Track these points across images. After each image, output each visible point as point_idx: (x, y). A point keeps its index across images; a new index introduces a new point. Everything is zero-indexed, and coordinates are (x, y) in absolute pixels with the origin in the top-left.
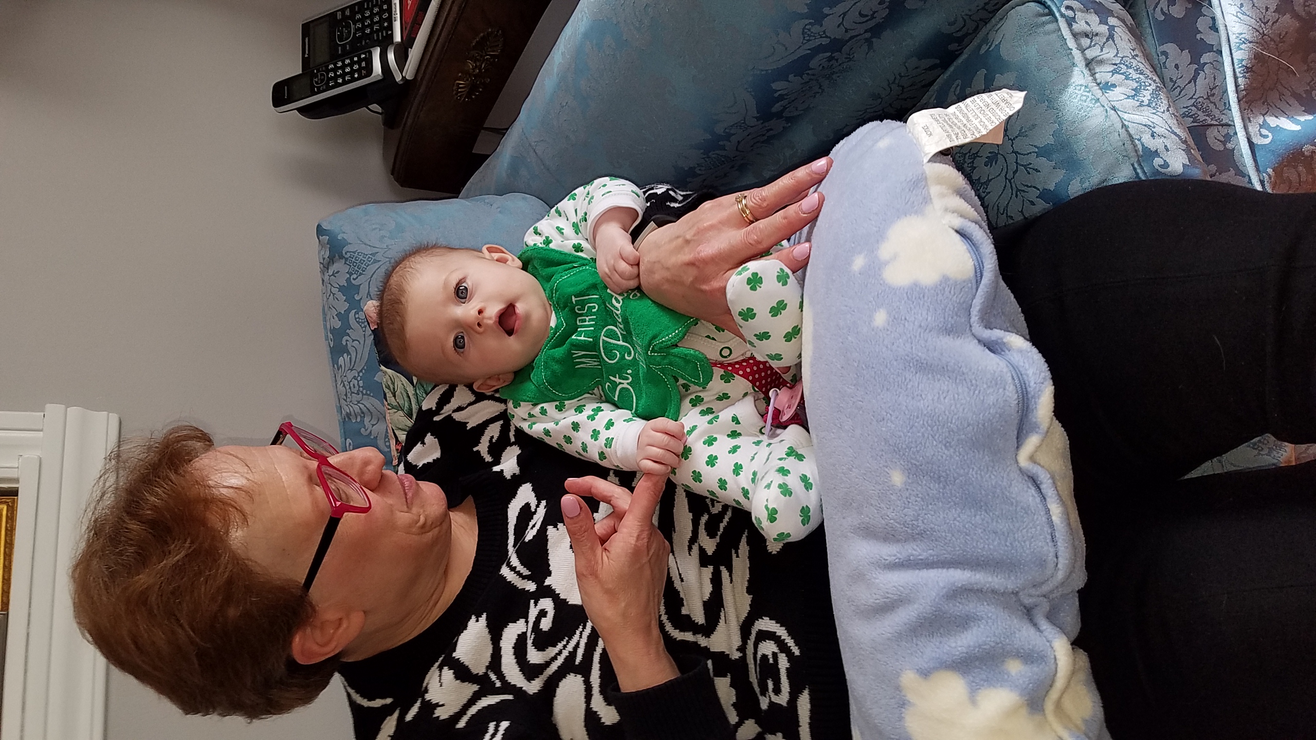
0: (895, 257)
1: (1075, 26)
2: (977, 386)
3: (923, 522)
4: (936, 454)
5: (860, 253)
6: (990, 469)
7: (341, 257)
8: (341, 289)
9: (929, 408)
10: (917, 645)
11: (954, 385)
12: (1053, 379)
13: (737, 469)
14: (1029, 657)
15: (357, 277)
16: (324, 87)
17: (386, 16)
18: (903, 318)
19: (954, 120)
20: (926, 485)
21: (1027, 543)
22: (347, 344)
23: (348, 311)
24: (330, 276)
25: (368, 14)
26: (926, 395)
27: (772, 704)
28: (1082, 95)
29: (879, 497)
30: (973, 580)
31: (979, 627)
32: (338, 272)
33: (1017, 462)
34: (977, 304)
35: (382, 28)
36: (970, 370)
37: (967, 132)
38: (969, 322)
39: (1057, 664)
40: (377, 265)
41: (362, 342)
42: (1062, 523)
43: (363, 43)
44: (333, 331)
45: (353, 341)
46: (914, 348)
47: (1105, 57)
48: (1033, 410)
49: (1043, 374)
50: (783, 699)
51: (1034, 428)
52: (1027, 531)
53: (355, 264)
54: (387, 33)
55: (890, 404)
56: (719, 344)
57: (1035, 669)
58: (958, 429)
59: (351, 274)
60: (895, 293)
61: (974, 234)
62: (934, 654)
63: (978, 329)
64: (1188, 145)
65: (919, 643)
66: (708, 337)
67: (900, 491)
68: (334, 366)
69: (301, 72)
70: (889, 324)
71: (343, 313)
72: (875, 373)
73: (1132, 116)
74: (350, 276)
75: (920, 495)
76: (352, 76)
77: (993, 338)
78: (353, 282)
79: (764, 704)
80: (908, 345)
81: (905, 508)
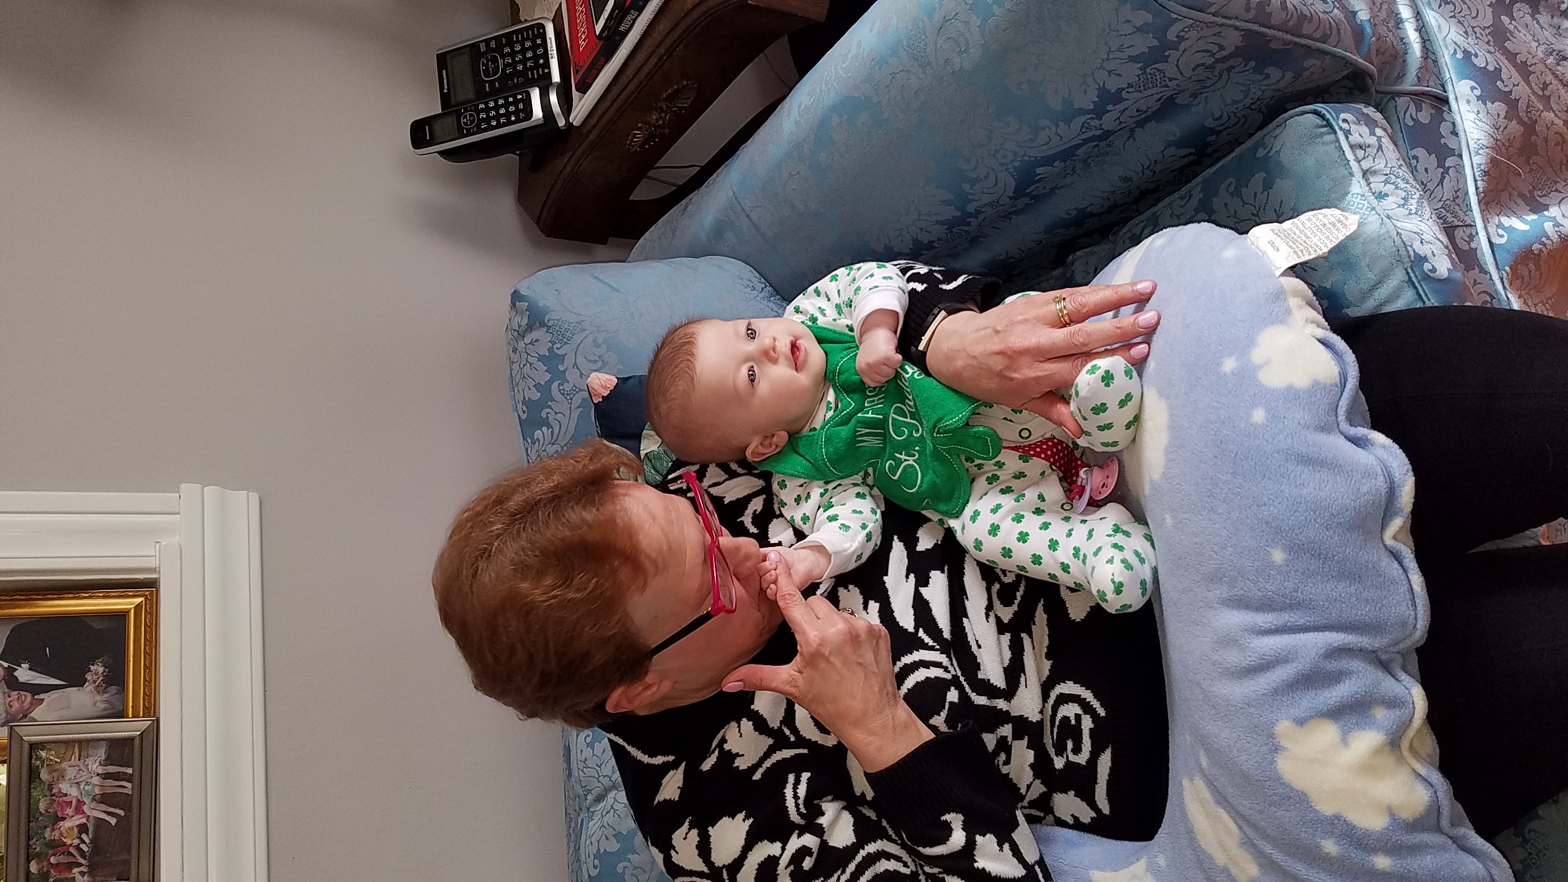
0: (1268, 362)
1: (1351, 138)
2: (1353, 476)
3: (1302, 593)
4: (1318, 535)
5: (1230, 355)
6: (1363, 547)
7: (543, 325)
8: (541, 358)
9: (1312, 495)
10: (1293, 698)
11: (1333, 476)
12: (1413, 470)
13: (1053, 545)
14: (1392, 703)
15: (561, 347)
16: (475, 130)
17: (540, 51)
18: (1282, 416)
19: (1292, 235)
20: (1306, 562)
21: (1393, 608)
22: (547, 416)
23: (550, 382)
24: (526, 345)
25: (518, 48)
26: (1308, 484)
27: (1069, 764)
28: (1359, 203)
29: (1257, 572)
30: (1346, 640)
31: (1351, 679)
32: (537, 341)
33: (1382, 540)
34: (1344, 404)
35: (537, 66)
36: (1346, 463)
37: (1310, 248)
38: (1337, 421)
39: (1414, 708)
40: (584, 334)
41: (567, 414)
42: (1422, 591)
43: (515, 81)
44: (526, 402)
45: (556, 413)
46: (1295, 443)
47: (1377, 167)
48: (1398, 497)
49: (1406, 467)
50: (1082, 758)
51: (1397, 512)
52: (1393, 599)
53: (559, 333)
54: (543, 71)
55: (1272, 491)
56: (1018, 426)
57: (1398, 713)
58: (1338, 514)
59: (554, 343)
60: (1272, 394)
61: (1337, 344)
62: (1310, 705)
63: (1344, 426)
64: (1449, 250)
65: (1294, 695)
66: (1005, 419)
67: (1281, 566)
68: (525, 439)
69: (440, 112)
70: (1268, 421)
71: (543, 384)
72: (1255, 463)
73: (1404, 224)
74: (553, 345)
75: (1301, 570)
76: (509, 119)
77: (1359, 435)
78: (556, 351)
79: (1059, 763)
80: (1289, 440)
81: (1285, 581)
